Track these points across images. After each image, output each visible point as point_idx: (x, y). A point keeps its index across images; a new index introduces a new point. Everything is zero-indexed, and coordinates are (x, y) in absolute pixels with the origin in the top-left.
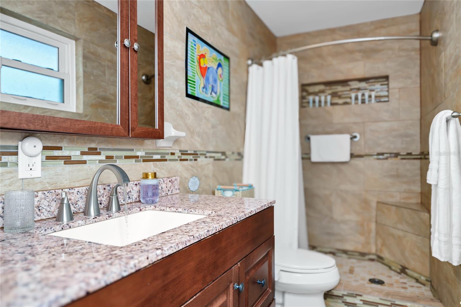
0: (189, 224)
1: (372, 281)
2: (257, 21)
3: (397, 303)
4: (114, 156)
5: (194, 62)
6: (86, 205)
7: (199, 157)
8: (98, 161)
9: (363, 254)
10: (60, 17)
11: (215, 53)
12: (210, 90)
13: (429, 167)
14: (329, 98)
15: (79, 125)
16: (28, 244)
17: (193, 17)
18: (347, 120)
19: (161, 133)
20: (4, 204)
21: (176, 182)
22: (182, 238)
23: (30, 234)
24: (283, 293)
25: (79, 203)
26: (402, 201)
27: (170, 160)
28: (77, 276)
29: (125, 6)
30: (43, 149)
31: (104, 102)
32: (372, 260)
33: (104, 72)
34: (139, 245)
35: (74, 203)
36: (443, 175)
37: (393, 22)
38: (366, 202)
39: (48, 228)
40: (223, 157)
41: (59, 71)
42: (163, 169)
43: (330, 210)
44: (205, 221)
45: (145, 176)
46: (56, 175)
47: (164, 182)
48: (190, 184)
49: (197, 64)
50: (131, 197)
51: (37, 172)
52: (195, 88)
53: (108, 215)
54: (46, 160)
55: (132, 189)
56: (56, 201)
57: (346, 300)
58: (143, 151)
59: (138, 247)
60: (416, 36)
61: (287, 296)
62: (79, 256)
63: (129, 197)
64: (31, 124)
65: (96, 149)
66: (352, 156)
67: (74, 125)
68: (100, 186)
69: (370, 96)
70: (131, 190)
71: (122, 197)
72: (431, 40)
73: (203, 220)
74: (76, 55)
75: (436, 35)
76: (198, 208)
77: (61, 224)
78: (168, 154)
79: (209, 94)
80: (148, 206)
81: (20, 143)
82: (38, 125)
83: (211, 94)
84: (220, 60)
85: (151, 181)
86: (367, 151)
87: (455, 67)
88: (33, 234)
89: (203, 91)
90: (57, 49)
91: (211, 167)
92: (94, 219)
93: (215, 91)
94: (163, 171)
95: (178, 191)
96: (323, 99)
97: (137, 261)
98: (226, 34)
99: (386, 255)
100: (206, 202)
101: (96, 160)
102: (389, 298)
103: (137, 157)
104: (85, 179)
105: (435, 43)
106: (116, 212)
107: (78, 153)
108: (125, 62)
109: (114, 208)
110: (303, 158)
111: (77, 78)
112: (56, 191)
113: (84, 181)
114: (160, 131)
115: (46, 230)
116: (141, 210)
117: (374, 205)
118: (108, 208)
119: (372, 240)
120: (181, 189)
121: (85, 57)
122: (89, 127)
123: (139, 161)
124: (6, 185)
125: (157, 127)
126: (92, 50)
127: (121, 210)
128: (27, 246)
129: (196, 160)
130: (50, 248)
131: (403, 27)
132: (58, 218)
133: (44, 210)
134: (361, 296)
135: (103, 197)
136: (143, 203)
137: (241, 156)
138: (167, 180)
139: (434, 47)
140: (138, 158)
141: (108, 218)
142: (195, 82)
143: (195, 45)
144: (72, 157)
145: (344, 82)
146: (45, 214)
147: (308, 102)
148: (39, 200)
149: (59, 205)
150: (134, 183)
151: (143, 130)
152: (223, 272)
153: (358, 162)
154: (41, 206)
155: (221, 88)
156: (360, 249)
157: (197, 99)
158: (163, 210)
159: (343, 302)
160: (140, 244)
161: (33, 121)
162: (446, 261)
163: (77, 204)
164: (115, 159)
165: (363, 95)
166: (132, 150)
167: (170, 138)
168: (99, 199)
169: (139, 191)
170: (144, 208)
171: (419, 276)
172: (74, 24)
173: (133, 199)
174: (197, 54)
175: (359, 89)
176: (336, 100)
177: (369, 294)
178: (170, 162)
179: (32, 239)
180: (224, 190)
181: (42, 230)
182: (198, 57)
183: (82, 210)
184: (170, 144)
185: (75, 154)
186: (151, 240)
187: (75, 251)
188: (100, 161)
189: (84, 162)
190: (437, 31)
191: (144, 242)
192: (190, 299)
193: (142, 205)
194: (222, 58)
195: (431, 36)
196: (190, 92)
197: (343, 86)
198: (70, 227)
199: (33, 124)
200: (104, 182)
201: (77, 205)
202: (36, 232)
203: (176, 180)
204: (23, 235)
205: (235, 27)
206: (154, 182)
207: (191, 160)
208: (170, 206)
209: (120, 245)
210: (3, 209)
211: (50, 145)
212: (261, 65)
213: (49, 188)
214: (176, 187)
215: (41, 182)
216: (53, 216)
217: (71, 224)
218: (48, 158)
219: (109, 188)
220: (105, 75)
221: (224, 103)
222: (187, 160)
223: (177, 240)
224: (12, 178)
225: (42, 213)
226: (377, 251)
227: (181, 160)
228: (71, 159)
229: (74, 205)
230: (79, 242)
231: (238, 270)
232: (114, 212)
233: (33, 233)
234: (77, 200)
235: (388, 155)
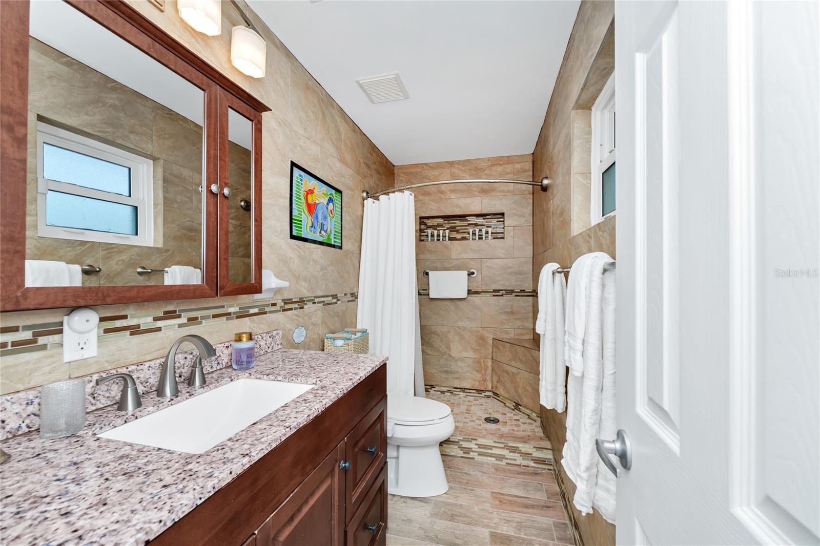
0: (287, 405)
1: (488, 420)
2: (374, 149)
3: (510, 445)
4: (199, 316)
5: (300, 199)
6: (160, 381)
7: (306, 304)
8: (177, 326)
9: (479, 391)
10: (132, 132)
11: (325, 187)
12: (318, 229)
13: (538, 317)
14: (447, 231)
15: (149, 291)
16: (72, 460)
17: (299, 149)
18: (464, 256)
19: (258, 287)
20: (40, 398)
21: (277, 337)
22: (276, 432)
23: (78, 439)
24: (398, 447)
25: (150, 380)
26: (516, 337)
27: (271, 312)
28: (135, 519)
29: (213, 146)
30: (100, 321)
31: (190, 234)
32: (488, 397)
33: (191, 199)
34: (222, 449)
35: (144, 381)
36: (549, 326)
37: (509, 160)
38: (482, 338)
39: (105, 425)
40: (335, 300)
41: (130, 196)
42: (262, 323)
43: (449, 348)
44: (307, 399)
45: (237, 339)
46: (118, 351)
47: (262, 338)
48: (295, 336)
49: (303, 200)
50: (220, 363)
51: (92, 350)
52: (301, 228)
53: (188, 394)
54: (104, 333)
55: (222, 352)
56: (118, 383)
57: (461, 445)
58: (237, 306)
59: (219, 455)
60: (529, 181)
61: (401, 450)
62: (141, 478)
63: (218, 363)
64: (80, 299)
65: (175, 312)
66: (470, 292)
67: (143, 292)
68: (180, 356)
69: (487, 233)
70: (221, 354)
71: (209, 364)
72: (541, 186)
73: (304, 396)
74: (154, 177)
75: (545, 182)
76: (301, 375)
77: (123, 416)
78: (268, 305)
79: (318, 233)
80: (241, 374)
81: (66, 319)
82: (91, 299)
83: (320, 233)
84: (331, 194)
85: (245, 344)
86: (484, 288)
87: (561, 219)
88: (82, 439)
89: (311, 231)
90: (128, 169)
91: (319, 313)
92: (169, 401)
93: (325, 229)
94: (262, 326)
95: (280, 347)
96: (441, 232)
97: (216, 481)
98: (338, 165)
99: (501, 391)
100: (311, 364)
101: (175, 325)
102: (503, 441)
103: (229, 314)
104: (159, 350)
105: (545, 189)
106: (199, 388)
107: (150, 319)
108: (212, 210)
109: (198, 382)
110: (420, 294)
111: (156, 205)
112: (118, 370)
113: (158, 352)
114: (257, 285)
115: (102, 428)
116: (232, 380)
117: (490, 342)
118: (190, 381)
119: (488, 378)
120: (284, 343)
121: (165, 180)
122: (163, 292)
123: (232, 319)
124: (44, 374)
125: (253, 281)
126: (175, 172)
127: (207, 384)
128: (70, 465)
129: (302, 308)
130: (105, 465)
131: (518, 166)
132: (121, 405)
133: (101, 397)
134: (476, 440)
135: (183, 368)
136: (235, 370)
137: (354, 296)
138: (267, 336)
139: (544, 192)
140: (231, 315)
141: (188, 397)
142: (301, 221)
143: (302, 180)
144: (141, 325)
145: (462, 217)
146: (103, 401)
147: (427, 236)
148: (93, 385)
149: (122, 387)
150: (225, 346)
151: (235, 287)
152: (327, 454)
153: (475, 299)
154: (96, 392)
155: (332, 225)
156: (477, 386)
157: (305, 240)
158: (260, 378)
159: (459, 447)
160: (224, 448)
161: (84, 295)
162: (552, 408)
163: (148, 382)
164: (199, 320)
165: (480, 230)
166: (223, 307)
167: (270, 290)
168: (178, 371)
169: (231, 354)
170: (236, 377)
171: (531, 412)
172: (152, 141)
173: (224, 364)
174: (304, 189)
175: (476, 225)
176: (454, 235)
177: (484, 437)
178: (270, 314)
179: (80, 448)
180: (334, 339)
181: (96, 429)
182: (305, 193)
183: (155, 388)
184: (271, 295)
185: (145, 320)
186: (239, 440)
187: (137, 468)
188: (180, 326)
189: (159, 329)
190: (547, 178)
191: (230, 444)
192: (286, 499)
193: (234, 372)
194: (333, 192)
195: (541, 182)
196: (295, 233)
197: (461, 221)
198: (136, 418)
199: (84, 299)
200: (185, 350)
201: (147, 384)
202: (87, 433)
203: (277, 334)
204: (67, 441)
205: (348, 158)
206: (250, 344)
207: (296, 309)
208: (267, 372)
209: (198, 452)
210: (40, 405)
211: (109, 315)
212: (377, 198)
213: (109, 368)
214: (277, 342)
215: (96, 362)
216: (114, 402)
217: (138, 414)
218: (107, 331)
219: (191, 356)
220: (192, 202)
221: (335, 242)
222: (291, 309)
223: (270, 437)
224: (54, 363)
225: (98, 401)
226: (492, 387)
227: (284, 310)
228: (140, 328)
229: (144, 384)
230: (145, 450)
231: (344, 447)
232: (197, 387)
233: (83, 437)
234: (147, 377)
235: (504, 292)
